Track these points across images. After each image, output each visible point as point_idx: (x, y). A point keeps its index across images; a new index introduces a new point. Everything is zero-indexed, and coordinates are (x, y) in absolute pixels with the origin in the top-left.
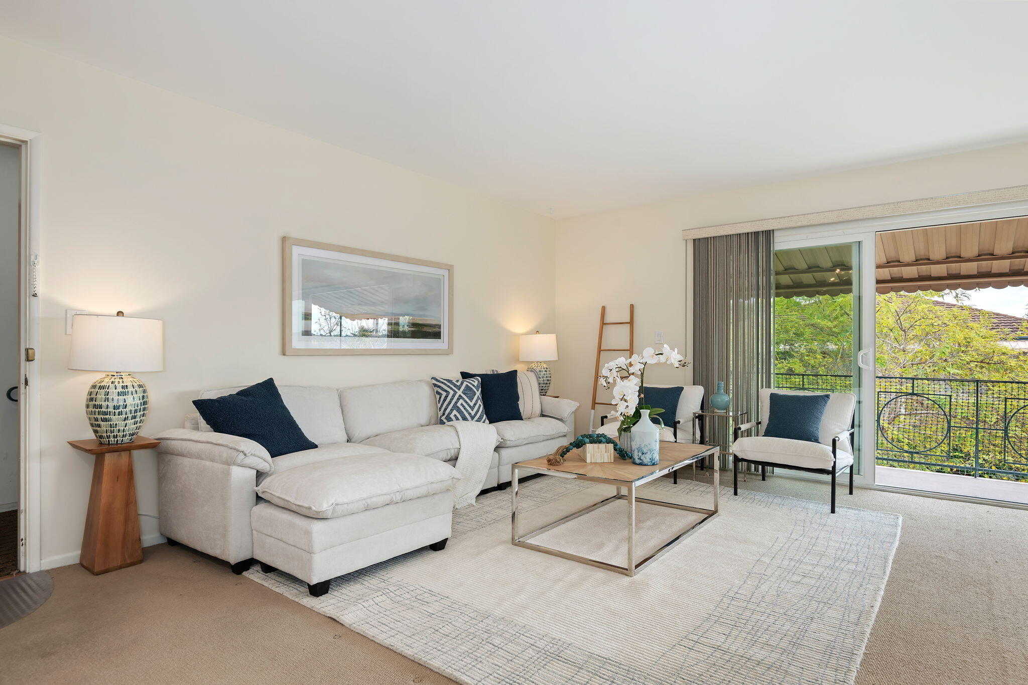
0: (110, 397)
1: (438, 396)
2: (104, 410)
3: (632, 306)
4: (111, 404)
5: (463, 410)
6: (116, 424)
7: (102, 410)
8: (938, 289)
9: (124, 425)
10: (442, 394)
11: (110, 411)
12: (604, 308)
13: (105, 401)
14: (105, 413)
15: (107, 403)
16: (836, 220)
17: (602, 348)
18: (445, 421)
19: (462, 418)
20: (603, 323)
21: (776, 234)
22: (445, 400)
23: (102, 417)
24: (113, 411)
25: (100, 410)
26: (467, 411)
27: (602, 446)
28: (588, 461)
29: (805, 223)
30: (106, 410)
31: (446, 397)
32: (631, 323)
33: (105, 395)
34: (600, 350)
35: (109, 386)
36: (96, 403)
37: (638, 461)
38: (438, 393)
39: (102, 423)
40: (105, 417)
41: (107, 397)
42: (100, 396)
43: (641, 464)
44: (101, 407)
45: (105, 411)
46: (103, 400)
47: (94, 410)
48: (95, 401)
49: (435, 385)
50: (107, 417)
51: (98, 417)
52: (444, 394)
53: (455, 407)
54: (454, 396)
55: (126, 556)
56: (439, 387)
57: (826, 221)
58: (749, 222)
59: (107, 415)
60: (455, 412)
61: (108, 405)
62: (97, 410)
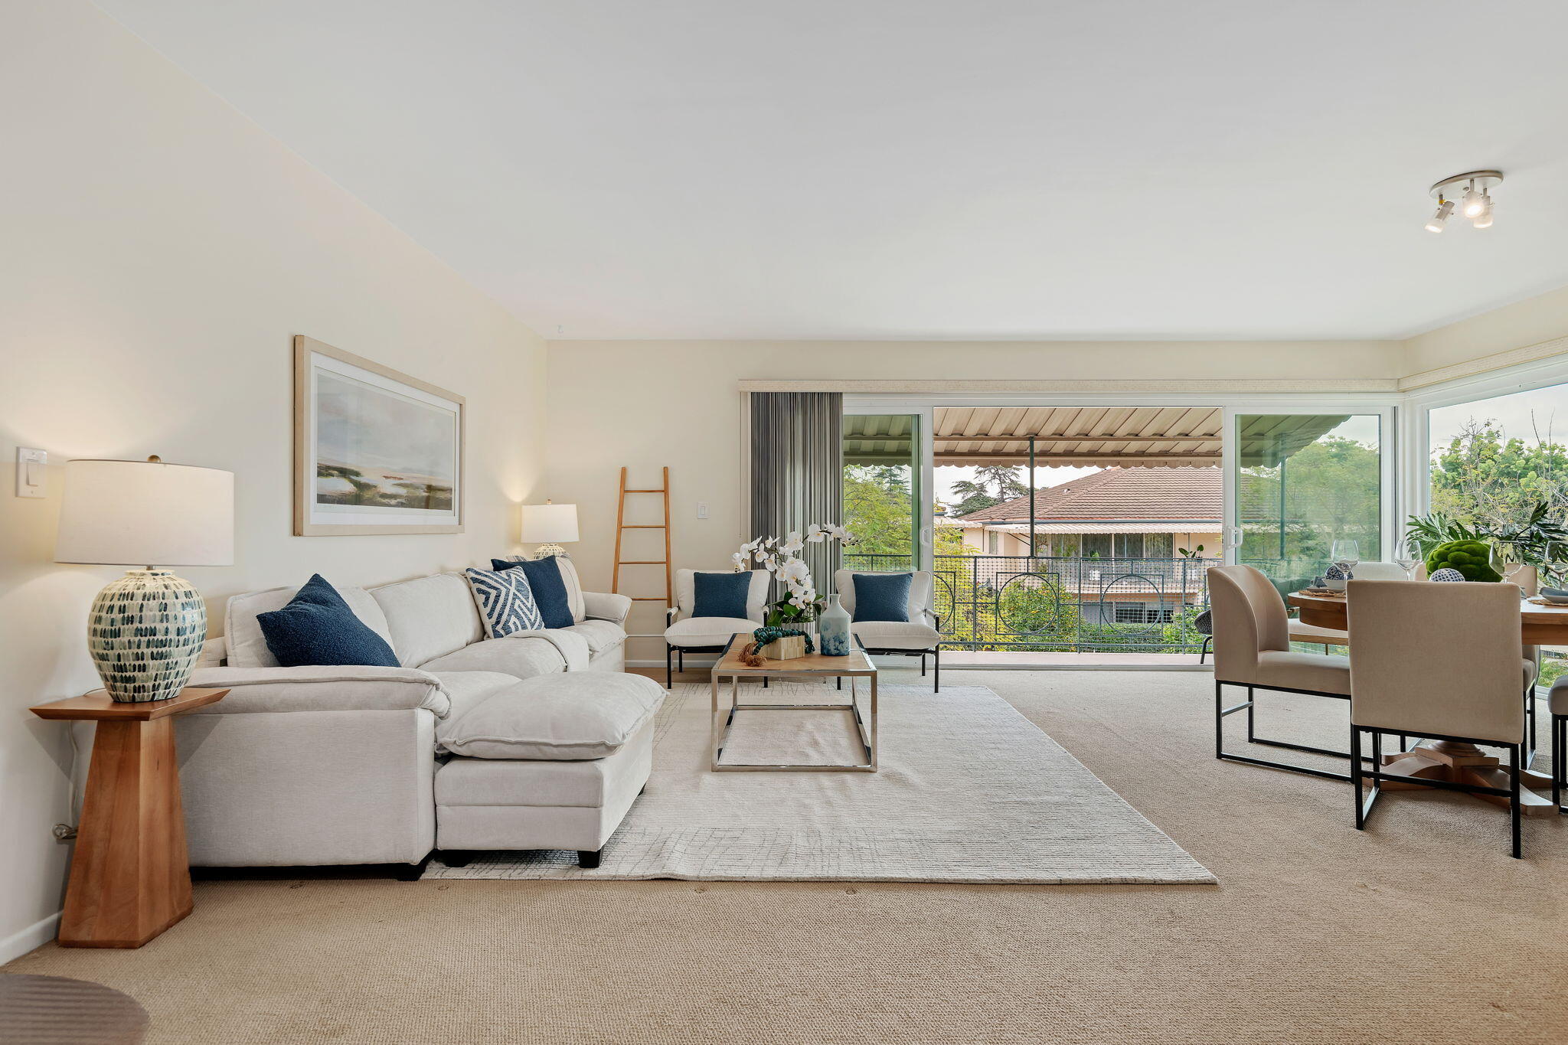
0: (170, 612)
1: (481, 598)
2: (160, 637)
3: (666, 469)
4: (173, 627)
5: (523, 615)
6: (176, 663)
7: (156, 638)
8: (960, 465)
9: (186, 663)
10: (490, 593)
11: (171, 640)
12: (624, 471)
13: (162, 621)
14: (163, 644)
15: (165, 624)
16: (904, 390)
17: (623, 525)
18: (502, 632)
19: (522, 625)
20: (624, 491)
21: (844, 397)
22: (496, 602)
23: (155, 650)
24: (177, 638)
25: (151, 638)
26: (526, 615)
27: (795, 638)
28: (783, 658)
29: (874, 390)
30: (164, 638)
31: (498, 597)
32: (665, 491)
33: (160, 611)
34: (620, 527)
35: (164, 594)
36: (143, 626)
37: (834, 652)
38: (479, 591)
39: (151, 663)
40: (160, 650)
41: (165, 613)
42: (151, 613)
43: (837, 655)
44: (153, 632)
45: (162, 640)
46: (158, 619)
47: (137, 639)
48: (140, 622)
49: (475, 580)
50: (164, 650)
51: (145, 651)
52: (493, 593)
53: (513, 610)
54: (507, 595)
55: (175, 903)
56: (482, 582)
57: (894, 390)
58: (818, 380)
59: (165, 646)
60: (513, 619)
61: (167, 629)
62: (146, 639)
